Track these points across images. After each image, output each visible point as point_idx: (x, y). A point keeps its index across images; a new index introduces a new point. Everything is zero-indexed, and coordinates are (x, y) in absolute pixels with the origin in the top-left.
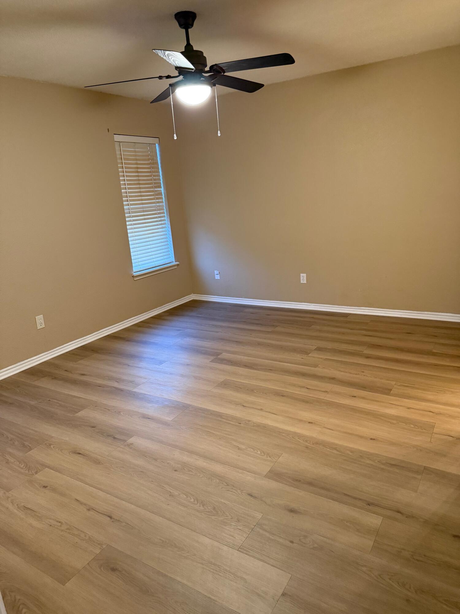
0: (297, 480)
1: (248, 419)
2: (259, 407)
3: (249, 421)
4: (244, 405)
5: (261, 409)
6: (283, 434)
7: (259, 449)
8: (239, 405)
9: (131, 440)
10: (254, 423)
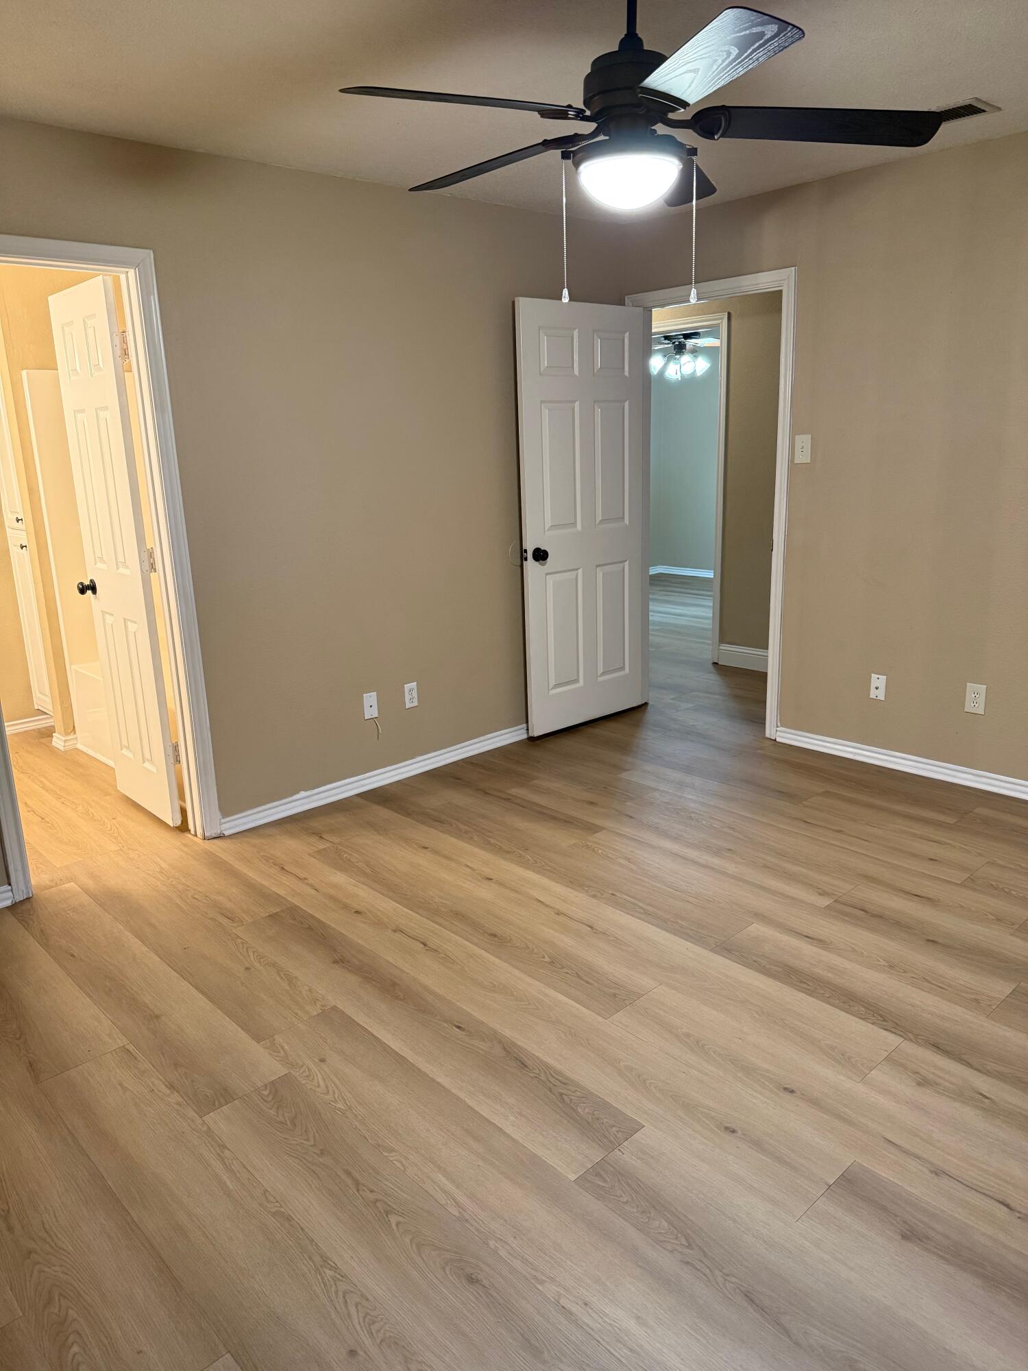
0: (569, 822)
1: (595, 901)
2: (561, 918)
3: (594, 896)
4: (589, 929)
5: (558, 914)
6: (548, 868)
7: (600, 855)
8: (600, 930)
9: (825, 902)
10: (587, 892)
